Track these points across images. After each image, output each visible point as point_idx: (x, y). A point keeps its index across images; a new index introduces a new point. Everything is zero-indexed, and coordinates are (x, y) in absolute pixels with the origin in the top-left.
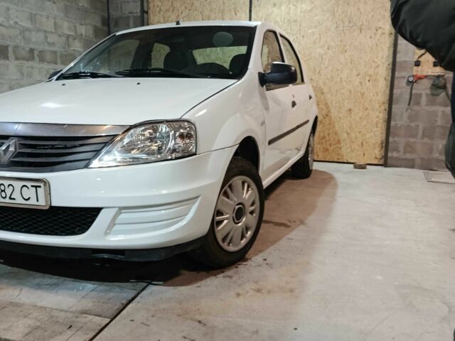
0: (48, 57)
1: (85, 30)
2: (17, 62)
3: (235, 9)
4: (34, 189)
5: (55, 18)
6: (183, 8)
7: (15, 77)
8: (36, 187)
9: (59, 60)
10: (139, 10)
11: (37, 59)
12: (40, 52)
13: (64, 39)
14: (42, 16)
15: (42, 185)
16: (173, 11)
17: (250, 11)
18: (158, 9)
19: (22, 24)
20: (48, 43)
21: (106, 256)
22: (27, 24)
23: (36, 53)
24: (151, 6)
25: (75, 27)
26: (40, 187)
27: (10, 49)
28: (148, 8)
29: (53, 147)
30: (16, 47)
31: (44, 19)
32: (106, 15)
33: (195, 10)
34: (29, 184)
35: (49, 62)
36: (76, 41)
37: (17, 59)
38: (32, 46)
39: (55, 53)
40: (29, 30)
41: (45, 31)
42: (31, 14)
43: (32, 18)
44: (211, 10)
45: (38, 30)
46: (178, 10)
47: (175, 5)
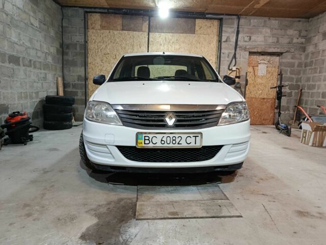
0: (38, 65)
1: (53, 50)
2: (24, 68)
3: (140, 45)
4: (194, 138)
5: (40, 42)
6: (109, 41)
7: (23, 78)
8: (196, 137)
9: (42, 68)
10: (83, 41)
11: (33, 67)
12: (34, 62)
13: (44, 54)
14: (35, 40)
15: (199, 135)
16: (103, 43)
17: (148, 47)
18: (94, 41)
19: (26, 44)
20: (38, 57)
21: (219, 169)
22: (28, 44)
23: (32, 62)
24: (89, 38)
25: (49, 47)
26: (198, 136)
27: (21, 59)
28: (88, 40)
29: (193, 116)
30: (24, 58)
31: (36, 42)
32: (61, 42)
33: (117, 43)
34: (191, 136)
35: (38, 69)
36: (49, 56)
37: (24, 66)
38: (31, 58)
39: (40, 62)
40: (29, 47)
41: (36, 49)
42: (30, 38)
43: (31, 41)
44: (126, 44)
45: (33, 49)
46: (106, 43)
47: (104, 40)
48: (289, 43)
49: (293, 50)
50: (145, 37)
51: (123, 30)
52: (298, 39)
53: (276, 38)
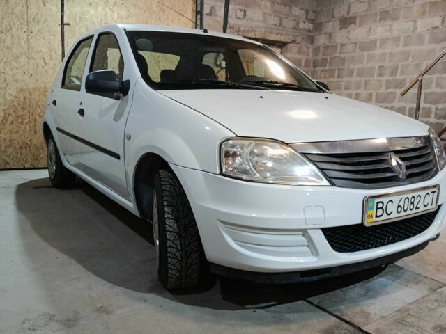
4: (432, 195)
15: (437, 189)
26: (435, 192)
34: (430, 191)
48: (295, 28)
49: (299, 40)
52: (304, 23)
53: (278, 18)
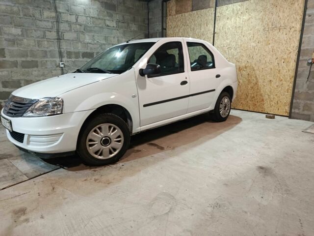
3: (206, 23)
5: (118, 37)
6: (182, 25)
10: (161, 28)
14: (111, 37)
18: (170, 27)
22: (103, 42)
27: (95, 54)
28: (166, 27)
30: (98, 53)
33: (187, 25)
41: (113, 44)
43: (106, 39)
46: (179, 26)
50: (212, 14)
51: (192, 10)
